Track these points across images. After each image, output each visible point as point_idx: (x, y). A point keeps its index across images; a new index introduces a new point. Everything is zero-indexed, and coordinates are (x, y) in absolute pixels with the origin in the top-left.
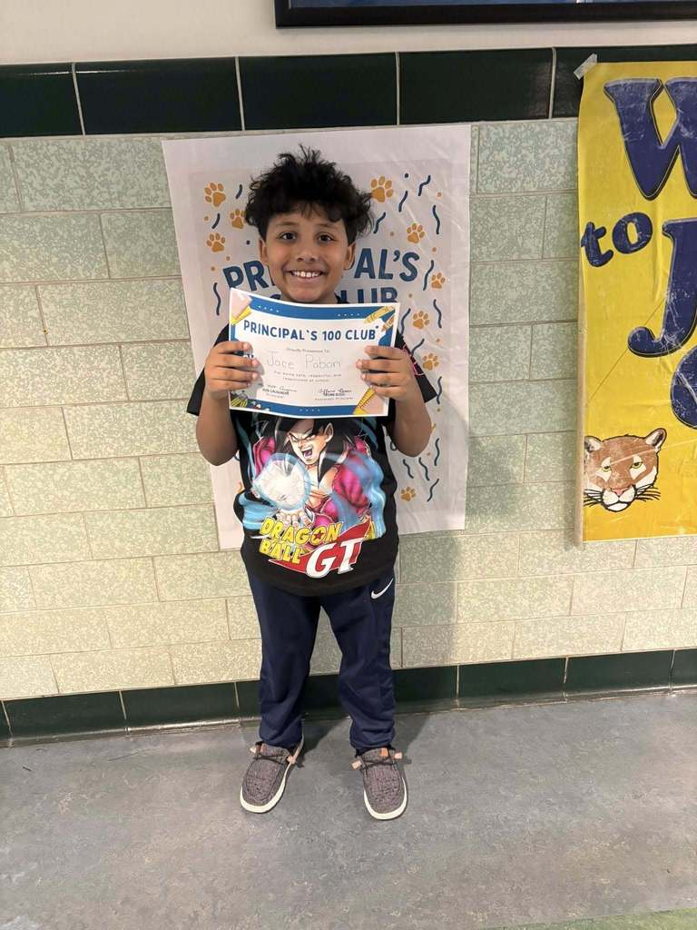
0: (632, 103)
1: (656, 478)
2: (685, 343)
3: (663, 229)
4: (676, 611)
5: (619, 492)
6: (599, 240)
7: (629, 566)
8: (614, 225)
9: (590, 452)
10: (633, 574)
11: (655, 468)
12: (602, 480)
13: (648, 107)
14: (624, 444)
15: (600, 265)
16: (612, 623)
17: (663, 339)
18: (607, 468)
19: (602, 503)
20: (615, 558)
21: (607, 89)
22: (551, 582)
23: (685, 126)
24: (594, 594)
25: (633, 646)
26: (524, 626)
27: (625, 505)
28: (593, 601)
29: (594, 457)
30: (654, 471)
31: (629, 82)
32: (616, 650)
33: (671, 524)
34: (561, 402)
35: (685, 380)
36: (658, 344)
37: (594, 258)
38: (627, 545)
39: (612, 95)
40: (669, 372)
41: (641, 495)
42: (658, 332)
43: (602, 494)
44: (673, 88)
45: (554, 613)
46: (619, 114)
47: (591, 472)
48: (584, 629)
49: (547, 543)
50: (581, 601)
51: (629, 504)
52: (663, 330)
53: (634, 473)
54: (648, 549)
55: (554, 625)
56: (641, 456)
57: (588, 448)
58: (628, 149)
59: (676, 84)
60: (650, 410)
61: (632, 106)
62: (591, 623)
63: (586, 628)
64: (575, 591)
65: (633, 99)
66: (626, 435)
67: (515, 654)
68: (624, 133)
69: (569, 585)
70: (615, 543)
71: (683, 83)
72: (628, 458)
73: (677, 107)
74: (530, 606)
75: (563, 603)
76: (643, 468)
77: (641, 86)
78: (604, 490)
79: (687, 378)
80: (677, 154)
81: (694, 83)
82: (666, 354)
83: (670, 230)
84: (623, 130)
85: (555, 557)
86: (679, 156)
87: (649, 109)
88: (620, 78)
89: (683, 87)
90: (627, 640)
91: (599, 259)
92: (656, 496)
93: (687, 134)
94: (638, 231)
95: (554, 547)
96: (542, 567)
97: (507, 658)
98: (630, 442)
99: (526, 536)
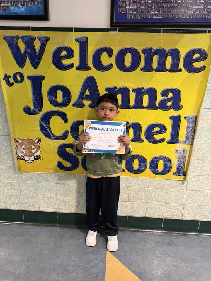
0: (11, 41)
1: (40, 154)
2: (41, 111)
3: (27, 77)
4: (55, 199)
5: (30, 157)
6: (9, 79)
7: (37, 181)
8: (13, 75)
9: (18, 143)
10: (39, 184)
11: (39, 150)
12: (23, 152)
13: (16, 43)
14: (28, 141)
15: (11, 86)
16: (35, 200)
17: (34, 110)
18: (24, 148)
19: (24, 159)
20: (31, 178)
21: (4, 37)
22: (13, 184)
23: (28, 49)
24: (27, 189)
25: (44, 209)
26: (7, 197)
27: (32, 161)
28: (27, 192)
29: (20, 145)
30: (39, 151)
31: (10, 36)
32: (37, 210)
33: (48, 169)
34: (7, 126)
35: (43, 123)
36: (32, 111)
37: (9, 84)
38: (35, 174)
39: (5, 39)
40: (38, 120)
41: (36, 158)
42: (32, 108)
43: (24, 157)
44: (22, 38)
45: (16, 194)
46: (8, 44)
47: (19, 149)
48: (26, 201)
49: (10, 171)
50: (23, 191)
51: (33, 161)
52: (33, 107)
53: (33, 151)
54: (42, 176)
55: (17, 199)
56: (34, 146)
57: (17, 142)
58: (12, 54)
59: (23, 37)
60: (34, 131)
61: (12, 42)
62: (28, 199)
63: (27, 201)
64: (21, 188)
65: (12, 40)
66: (28, 139)
67: (6, 207)
68: (10, 49)
69: (19, 186)
70: (31, 173)
71: (25, 36)
72: (30, 146)
73: (24, 43)
74: (8, 191)
75: (18, 191)
76: (35, 150)
77: (13, 37)
78: (24, 156)
79: (44, 123)
80: (27, 56)
81: (28, 37)
82: (36, 115)
83: (29, 77)
84: (10, 48)
85: (13, 175)
86: (28, 57)
87: (17, 43)
88: (7, 34)
89: (25, 38)
90: (41, 207)
91: (11, 85)
92: (41, 159)
93: (29, 51)
94: (20, 77)
95: (12, 172)
96: (9, 178)
97: (4, 208)
98: (30, 141)
99: (3, 168)
